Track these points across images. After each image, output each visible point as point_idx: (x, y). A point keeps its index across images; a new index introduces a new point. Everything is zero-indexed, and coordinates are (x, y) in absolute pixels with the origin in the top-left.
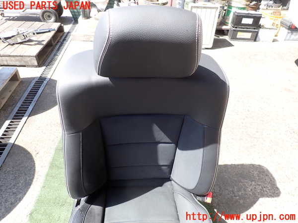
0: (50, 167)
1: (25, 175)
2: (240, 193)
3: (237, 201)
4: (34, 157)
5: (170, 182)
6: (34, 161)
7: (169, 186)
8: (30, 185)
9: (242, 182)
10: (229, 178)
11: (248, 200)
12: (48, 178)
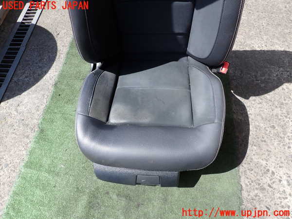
0: (70, 47)
1: (49, 52)
2: (263, 78)
3: (257, 84)
4: (55, 37)
5: (186, 58)
6: (55, 41)
7: (185, 61)
8: (54, 61)
9: (268, 68)
10: (255, 63)
11: (270, 85)
12: (69, 56)
